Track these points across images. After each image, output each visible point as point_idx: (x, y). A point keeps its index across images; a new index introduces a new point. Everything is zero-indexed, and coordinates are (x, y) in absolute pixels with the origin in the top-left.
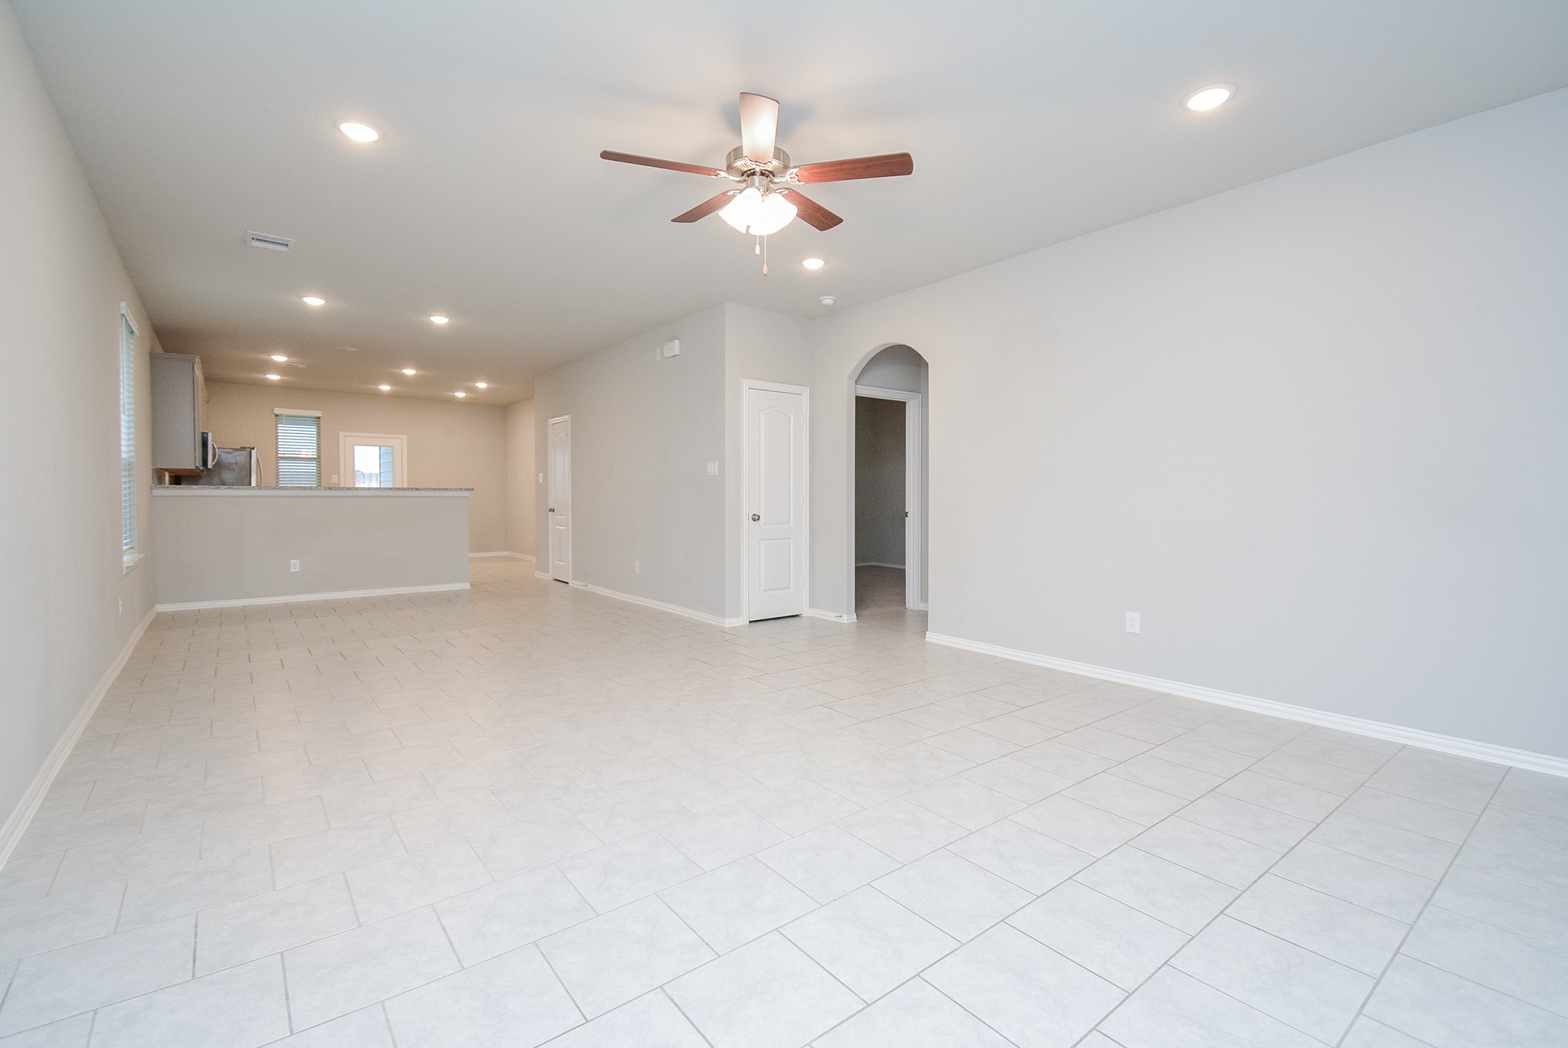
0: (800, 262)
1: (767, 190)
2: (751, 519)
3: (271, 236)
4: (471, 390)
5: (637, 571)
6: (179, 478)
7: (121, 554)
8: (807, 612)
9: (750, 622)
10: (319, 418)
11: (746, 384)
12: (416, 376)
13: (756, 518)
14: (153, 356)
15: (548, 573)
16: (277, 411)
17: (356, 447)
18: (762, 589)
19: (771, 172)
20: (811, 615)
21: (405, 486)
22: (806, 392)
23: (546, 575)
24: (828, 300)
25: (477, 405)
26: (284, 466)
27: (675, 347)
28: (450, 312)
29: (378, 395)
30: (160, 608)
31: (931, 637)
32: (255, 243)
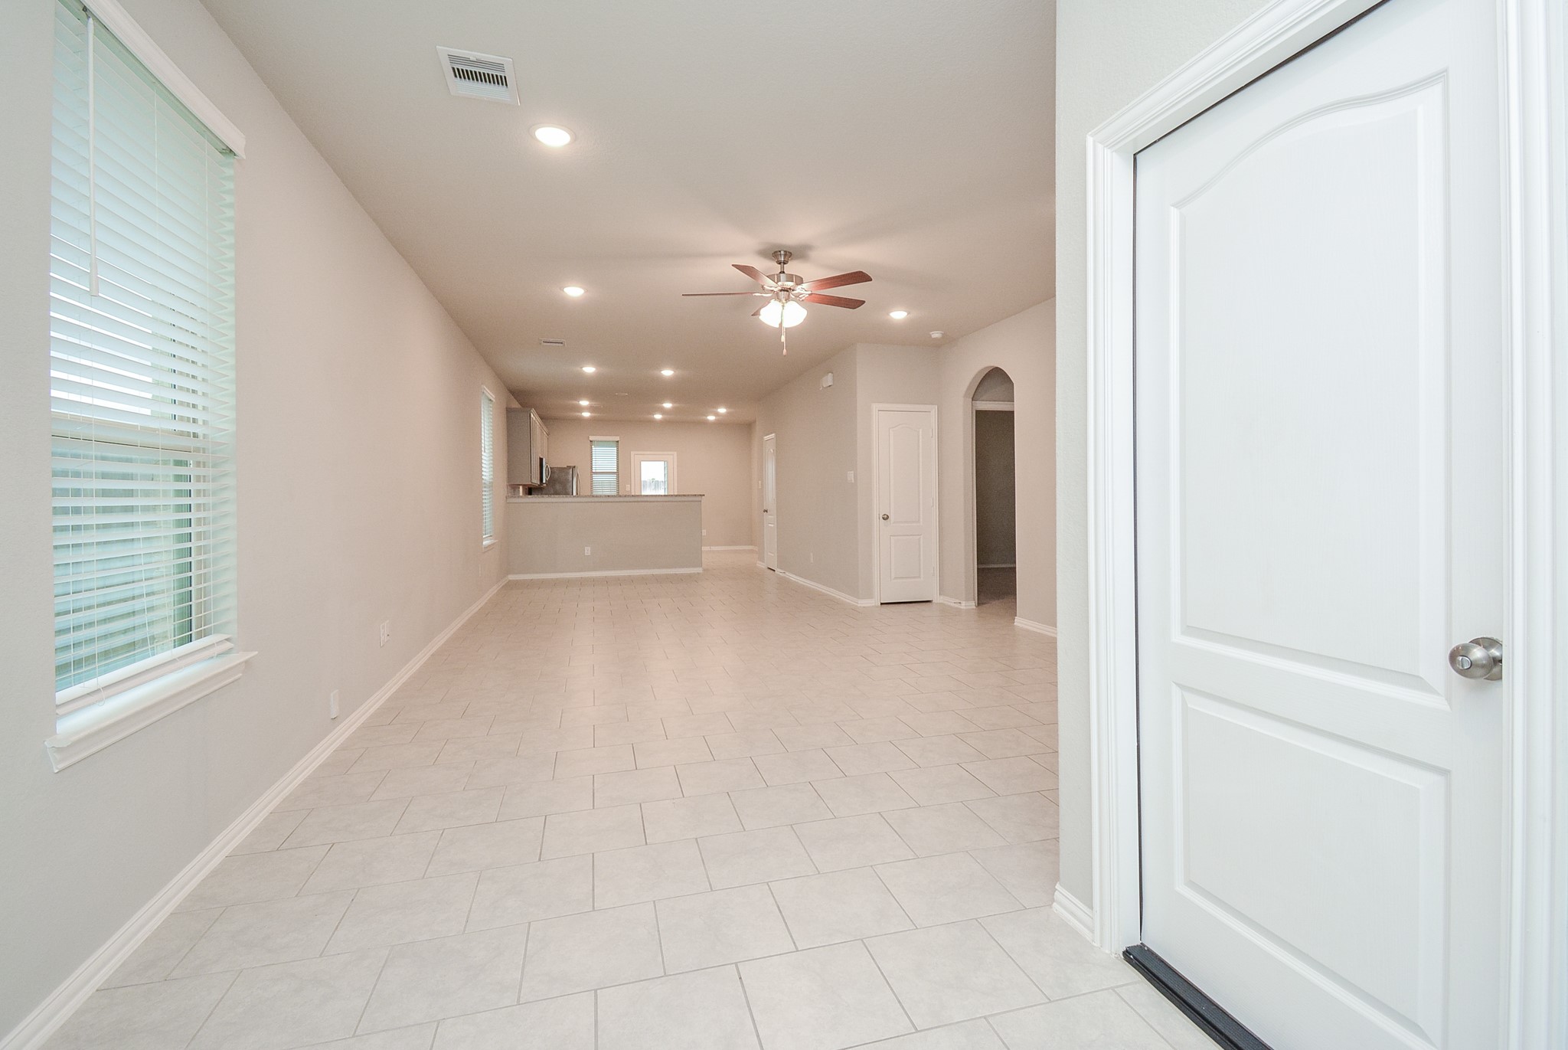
0: (888, 314)
1: (788, 299)
2: (881, 518)
3: (551, 340)
4: (717, 414)
5: (812, 561)
6: (530, 491)
7: (482, 540)
8: (937, 599)
9: (882, 604)
10: (618, 442)
11: (875, 407)
12: (673, 408)
13: (886, 518)
14: (509, 411)
15: (763, 562)
16: (591, 438)
17: (642, 463)
18: (893, 576)
19: (790, 289)
20: (941, 602)
21: (676, 494)
22: (934, 409)
23: (762, 563)
24: (936, 335)
25: (722, 424)
26: (596, 478)
27: (828, 380)
28: (675, 366)
29: (653, 422)
30: (511, 577)
31: (1019, 622)
32: (545, 344)
